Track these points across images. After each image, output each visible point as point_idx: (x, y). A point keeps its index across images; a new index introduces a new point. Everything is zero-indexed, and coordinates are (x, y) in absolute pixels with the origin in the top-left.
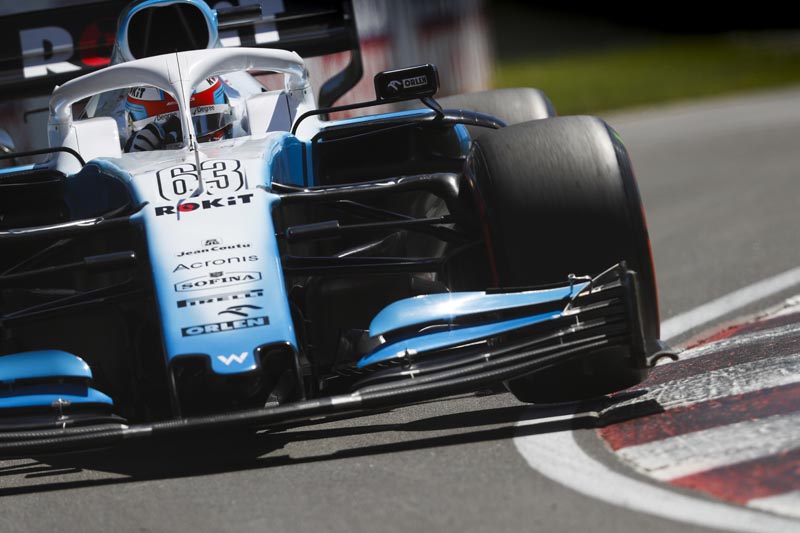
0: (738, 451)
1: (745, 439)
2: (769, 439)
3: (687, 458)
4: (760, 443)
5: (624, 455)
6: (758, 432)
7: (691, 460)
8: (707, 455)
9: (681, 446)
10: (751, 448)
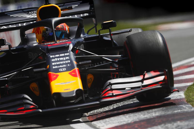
0: (121, 122)
1: (123, 119)
2: (129, 119)
3: (109, 124)
4: (126, 120)
5: (94, 123)
6: (126, 117)
7: (110, 124)
8: (113, 123)
9: (107, 121)
10: (124, 121)
